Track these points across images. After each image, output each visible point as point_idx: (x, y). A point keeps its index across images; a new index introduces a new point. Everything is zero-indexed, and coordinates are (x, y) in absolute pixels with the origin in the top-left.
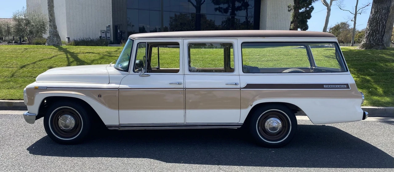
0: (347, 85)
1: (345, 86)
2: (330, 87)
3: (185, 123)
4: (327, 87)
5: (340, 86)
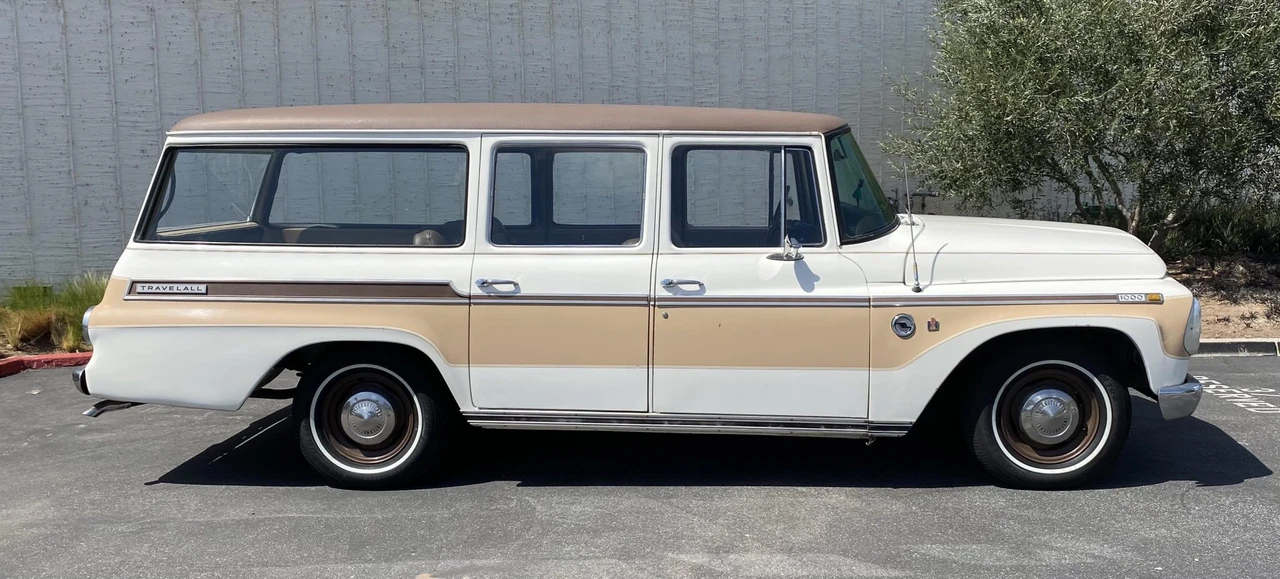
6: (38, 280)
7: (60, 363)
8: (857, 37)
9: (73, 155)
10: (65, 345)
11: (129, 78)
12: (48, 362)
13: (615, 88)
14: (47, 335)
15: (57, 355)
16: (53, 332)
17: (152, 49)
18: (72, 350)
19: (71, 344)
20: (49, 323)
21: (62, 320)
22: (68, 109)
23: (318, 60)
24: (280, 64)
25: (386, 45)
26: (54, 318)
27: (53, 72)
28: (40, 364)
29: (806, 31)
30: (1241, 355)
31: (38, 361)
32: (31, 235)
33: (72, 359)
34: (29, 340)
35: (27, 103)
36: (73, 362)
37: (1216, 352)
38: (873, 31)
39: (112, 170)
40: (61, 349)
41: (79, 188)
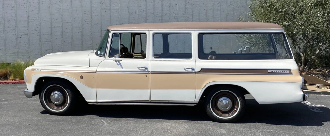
0: (289, 70)
1: (288, 71)
2: (273, 72)
3: (150, 100)
4: (271, 72)
5: (283, 71)
6: (7, 61)
7: (8, 83)
8: (232, 4)
9: (17, 30)
10: (11, 78)
11: (32, 10)
12: (5, 83)
13: (163, 16)
14: (7, 76)
15: (8, 81)
16: (8, 75)
17: (38, 3)
18: (12, 80)
19: (12, 78)
20: (7, 72)
21: (10, 72)
22: (16, 18)
23: (82, 7)
24: (72, 8)
25: (101, 3)
26: (8, 71)
27: (12, 8)
28: (3, 83)
29: (218, 2)
30: (321, 95)
31: (3, 82)
32: (5, 50)
33: (11, 82)
34: (2, 77)
35: (5, 16)
36: (12, 83)
37: (314, 94)
38: (237, 2)
39: (27, 34)
40: (10, 80)
41: (18, 38)
